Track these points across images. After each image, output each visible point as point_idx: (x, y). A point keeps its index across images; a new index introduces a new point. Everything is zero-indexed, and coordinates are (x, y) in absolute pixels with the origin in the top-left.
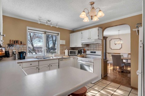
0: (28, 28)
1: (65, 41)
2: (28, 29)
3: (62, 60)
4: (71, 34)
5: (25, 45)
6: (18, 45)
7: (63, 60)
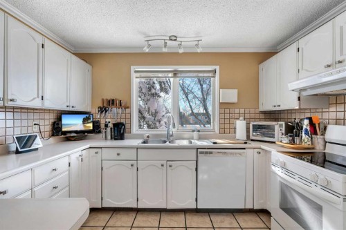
0: (133, 68)
1: (236, 91)
2: (136, 72)
3: (206, 153)
4: (261, 66)
5: (128, 108)
6: (115, 110)
7: (211, 153)
